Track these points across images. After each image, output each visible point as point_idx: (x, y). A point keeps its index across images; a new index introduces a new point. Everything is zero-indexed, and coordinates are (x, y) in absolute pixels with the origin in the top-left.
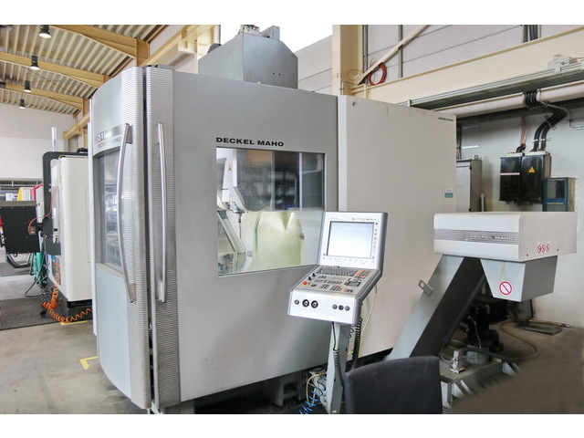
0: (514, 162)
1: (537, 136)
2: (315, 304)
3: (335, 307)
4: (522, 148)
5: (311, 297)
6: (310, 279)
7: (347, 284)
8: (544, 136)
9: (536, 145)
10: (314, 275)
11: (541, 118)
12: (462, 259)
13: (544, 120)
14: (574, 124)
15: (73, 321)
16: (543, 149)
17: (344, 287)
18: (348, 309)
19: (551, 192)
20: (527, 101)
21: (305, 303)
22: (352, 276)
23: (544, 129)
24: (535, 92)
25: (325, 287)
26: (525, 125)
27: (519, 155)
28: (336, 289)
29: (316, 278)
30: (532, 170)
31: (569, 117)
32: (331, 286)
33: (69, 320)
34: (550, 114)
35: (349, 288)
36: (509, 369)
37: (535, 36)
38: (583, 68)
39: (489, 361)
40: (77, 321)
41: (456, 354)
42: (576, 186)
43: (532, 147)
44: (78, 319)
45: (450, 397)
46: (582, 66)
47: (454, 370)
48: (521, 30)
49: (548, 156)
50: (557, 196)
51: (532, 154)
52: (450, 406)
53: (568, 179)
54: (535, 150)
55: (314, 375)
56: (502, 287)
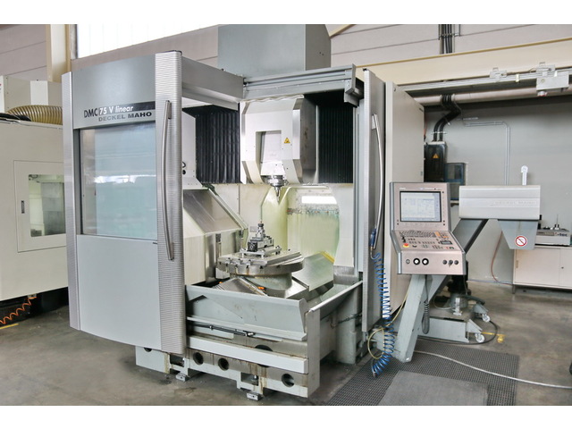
1: (435, 130)
5: (421, 255)
8: (441, 130)
9: (435, 136)
11: (439, 115)
12: (480, 222)
13: (441, 117)
14: (464, 121)
16: (441, 139)
19: (451, 174)
20: (443, 100)
21: (417, 261)
23: (441, 124)
24: (451, 94)
30: (436, 156)
31: (462, 115)
34: (447, 113)
36: (480, 310)
37: (449, 50)
38: (517, 81)
39: (467, 304)
40: (6, 324)
41: (458, 300)
42: (467, 170)
43: (432, 138)
44: (8, 322)
45: (466, 333)
46: (517, 79)
47: (458, 313)
48: (438, 43)
49: (445, 145)
50: (456, 177)
51: (435, 143)
52: (467, 341)
53: (464, 164)
54: (435, 140)
55: (375, 331)
56: (518, 241)
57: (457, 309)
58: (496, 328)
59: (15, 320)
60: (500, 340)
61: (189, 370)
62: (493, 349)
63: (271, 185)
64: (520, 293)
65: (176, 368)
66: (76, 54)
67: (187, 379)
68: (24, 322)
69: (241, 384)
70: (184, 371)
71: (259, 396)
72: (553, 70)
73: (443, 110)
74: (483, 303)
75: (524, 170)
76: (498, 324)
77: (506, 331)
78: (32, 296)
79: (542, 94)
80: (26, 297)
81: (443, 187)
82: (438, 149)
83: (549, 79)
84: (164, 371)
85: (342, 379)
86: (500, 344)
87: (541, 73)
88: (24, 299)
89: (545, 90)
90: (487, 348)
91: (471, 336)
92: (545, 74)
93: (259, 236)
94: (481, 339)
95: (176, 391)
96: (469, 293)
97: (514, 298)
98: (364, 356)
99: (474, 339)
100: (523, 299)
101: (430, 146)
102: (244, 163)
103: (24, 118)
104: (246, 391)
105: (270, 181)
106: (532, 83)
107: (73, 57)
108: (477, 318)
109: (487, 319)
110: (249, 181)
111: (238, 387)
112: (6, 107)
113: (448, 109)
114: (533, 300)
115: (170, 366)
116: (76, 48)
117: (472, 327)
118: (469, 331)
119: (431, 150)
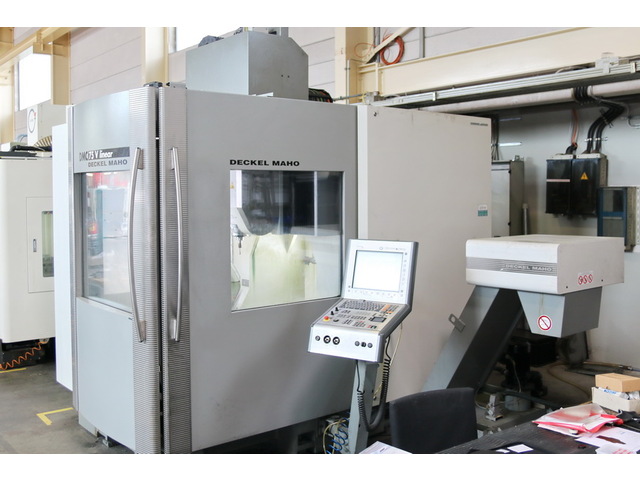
0: (564, 165)
1: (590, 135)
2: (336, 341)
3: (357, 344)
4: (572, 149)
5: (333, 332)
6: (332, 313)
7: (372, 320)
8: (599, 135)
9: (590, 144)
10: (337, 310)
13: (599, 115)
14: (633, 122)
15: (9, 368)
16: (598, 150)
17: (368, 323)
18: (371, 346)
19: (608, 204)
21: (327, 339)
22: (378, 311)
23: (598, 127)
24: (587, 86)
25: (348, 322)
26: (576, 121)
27: (569, 157)
28: (359, 325)
29: (339, 312)
30: (584, 177)
31: (627, 113)
32: (354, 321)
33: (4, 367)
34: (606, 109)
35: (373, 323)
40: (14, 368)
42: (637, 197)
43: (585, 148)
44: (16, 366)
49: (604, 160)
50: (615, 209)
51: (587, 156)
53: (632, 189)
54: (588, 151)
55: (332, 423)
56: (541, 322)
59: (24, 364)
68: (31, 368)
78: (44, 340)
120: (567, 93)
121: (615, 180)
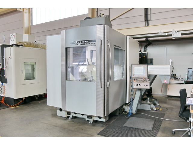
1: (144, 48)
4: (140, 51)
8: (146, 48)
11: (145, 44)
12: (154, 76)
14: (153, 46)
15: (16, 106)
16: (146, 51)
18: (148, 85)
19: (149, 62)
20: (146, 40)
21: (137, 85)
23: (146, 46)
24: (148, 38)
27: (141, 53)
30: (144, 57)
33: (14, 106)
34: (148, 43)
36: (156, 102)
37: (148, 25)
38: (166, 35)
39: (152, 100)
41: (149, 99)
42: (154, 61)
44: (18, 105)
45: (151, 108)
46: (166, 34)
47: (149, 102)
48: (145, 22)
49: (147, 53)
50: (150, 63)
51: (144, 52)
52: (151, 110)
53: (153, 59)
54: (144, 51)
55: (124, 106)
56: (165, 81)
57: (148, 101)
58: (160, 107)
59: (20, 105)
60: (161, 110)
61: (73, 116)
62: (158, 112)
63: (95, 65)
64: (170, 98)
65: (69, 116)
66: (32, 24)
67: (72, 119)
68: (22, 105)
69: (87, 119)
70: (71, 116)
71: (92, 122)
72: (177, 31)
73: (146, 42)
74: (157, 100)
75: (171, 61)
76: (161, 106)
77: (163, 107)
78: (24, 98)
79: (173, 39)
80: (22, 98)
81: (146, 66)
82: (145, 54)
83: (175, 34)
84: (65, 117)
85: (115, 119)
86: (160, 111)
87: (173, 33)
88: (22, 99)
89: (174, 38)
90: (156, 112)
91: (152, 109)
92: (174, 33)
93: (91, 79)
94: (155, 109)
95: (69, 122)
96: (153, 97)
97: (167, 99)
98: (121, 113)
99: (153, 109)
100: (170, 100)
101: (143, 53)
102: (87, 59)
103: (22, 46)
104: (88, 121)
105: (95, 64)
106: (171, 35)
107: (31, 25)
108: (155, 104)
109: (158, 104)
110: (88, 64)
111: (86, 120)
112: (16, 42)
113: (148, 42)
114: (173, 100)
115: (67, 115)
116: (32, 22)
117: (153, 106)
118: (152, 107)
119: (143, 55)
120: (144, 39)
121: (149, 57)
